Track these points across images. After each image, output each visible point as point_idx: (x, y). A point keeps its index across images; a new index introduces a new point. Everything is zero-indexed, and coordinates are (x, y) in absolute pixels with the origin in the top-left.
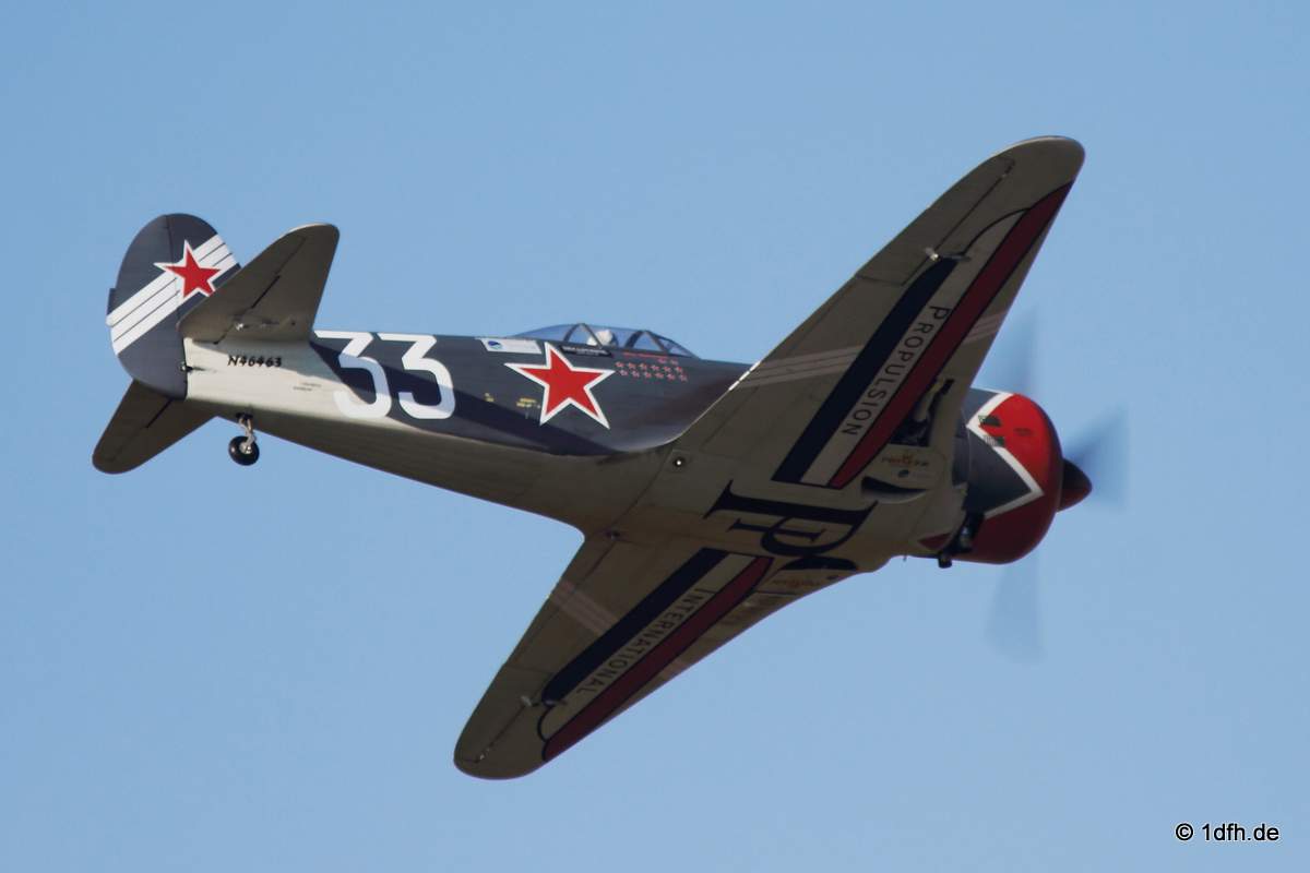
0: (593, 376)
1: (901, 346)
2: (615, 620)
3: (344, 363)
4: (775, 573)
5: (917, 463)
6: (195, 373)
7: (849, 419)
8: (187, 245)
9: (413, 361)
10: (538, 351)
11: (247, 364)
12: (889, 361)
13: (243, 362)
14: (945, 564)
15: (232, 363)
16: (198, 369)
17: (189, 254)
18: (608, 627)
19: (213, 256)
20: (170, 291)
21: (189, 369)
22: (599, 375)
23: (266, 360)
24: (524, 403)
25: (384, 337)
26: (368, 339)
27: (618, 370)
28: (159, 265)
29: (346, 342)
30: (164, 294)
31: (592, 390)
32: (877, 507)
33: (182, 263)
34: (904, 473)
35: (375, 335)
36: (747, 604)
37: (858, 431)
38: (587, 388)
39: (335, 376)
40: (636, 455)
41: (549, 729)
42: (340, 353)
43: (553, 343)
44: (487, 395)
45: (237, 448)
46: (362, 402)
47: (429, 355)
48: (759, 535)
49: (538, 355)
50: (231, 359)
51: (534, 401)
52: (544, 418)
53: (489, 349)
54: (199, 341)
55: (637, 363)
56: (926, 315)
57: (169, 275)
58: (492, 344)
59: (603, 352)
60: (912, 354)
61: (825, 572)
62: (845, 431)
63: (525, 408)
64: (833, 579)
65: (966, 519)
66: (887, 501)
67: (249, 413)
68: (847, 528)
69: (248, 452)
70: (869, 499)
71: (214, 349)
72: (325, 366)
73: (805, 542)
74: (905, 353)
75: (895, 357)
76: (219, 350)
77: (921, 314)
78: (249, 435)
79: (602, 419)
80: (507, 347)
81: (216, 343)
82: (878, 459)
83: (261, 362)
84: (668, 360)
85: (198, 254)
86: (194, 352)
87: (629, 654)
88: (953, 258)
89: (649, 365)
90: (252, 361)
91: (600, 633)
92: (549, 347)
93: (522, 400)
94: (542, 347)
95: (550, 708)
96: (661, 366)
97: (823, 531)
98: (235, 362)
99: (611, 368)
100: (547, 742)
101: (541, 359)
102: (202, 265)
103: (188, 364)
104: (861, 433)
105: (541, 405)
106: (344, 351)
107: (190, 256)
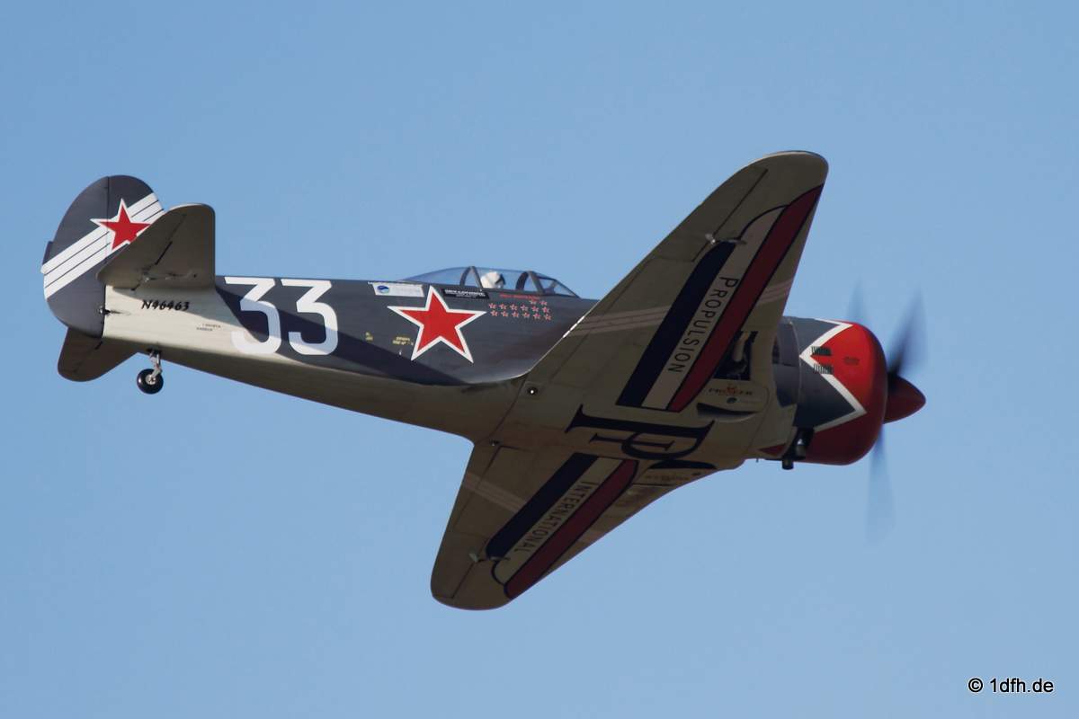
0: (465, 317)
1: (702, 306)
2: (525, 503)
3: (244, 307)
4: (645, 471)
5: (741, 392)
6: (111, 315)
7: (671, 360)
8: (122, 203)
9: (305, 305)
10: (421, 294)
11: (158, 307)
12: (695, 318)
13: (155, 306)
14: (788, 466)
15: (145, 307)
16: (114, 312)
17: (123, 209)
18: (520, 507)
19: (143, 213)
20: (102, 243)
21: (107, 312)
22: (472, 315)
23: (175, 304)
24: (400, 341)
25: (285, 283)
26: (271, 284)
27: (489, 310)
28: (95, 221)
29: (249, 288)
30: (98, 244)
31: (462, 329)
32: (715, 425)
33: (116, 219)
34: (732, 400)
35: (278, 280)
36: (629, 492)
37: (682, 369)
38: (458, 328)
39: (234, 318)
40: (495, 385)
41: (504, 577)
42: (242, 298)
43: (436, 286)
44: (367, 334)
45: (144, 380)
46: (256, 340)
47: (321, 300)
48: (619, 445)
49: (421, 298)
50: (145, 303)
51: (409, 339)
52: (415, 355)
53: (377, 293)
54: (118, 288)
55: (508, 304)
56: (718, 284)
57: (102, 229)
58: (381, 288)
59: (482, 294)
60: (714, 313)
61: (688, 472)
62: (670, 369)
63: (400, 345)
64: (697, 476)
65: (798, 432)
66: (721, 421)
67: (157, 348)
68: (694, 441)
69: (151, 383)
70: (707, 420)
71: (130, 296)
72: (227, 310)
73: (661, 450)
74: (708, 312)
75: (699, 315)
76: (136, 296)
77: (714, 283)
78: (155, 368)
79: (467, 355)
80: (395, 291)
81: (133, 289)
82: (706, 389)
83: (170, 306)
84: (538, 301)
85: (130, 211)
86: (113, 298)
87: (545, 526)
88: (731, 241)
89: (519, 305)
90: (163, 305)
91: (516, 511)
92: (432, 290)
93: (398, 338)
94: (426, 291)
95: (497, 562)
96: (530, 306)
97: (673, 442)
98: (148, 307)
99: (484, 310)
100: (506, 585)
101: (421, 302)
102: (133, 220)
103: (107, 308)
104: (685, 371)
105: (415, 344)
106: (247, 297)
107: (123, 212)
